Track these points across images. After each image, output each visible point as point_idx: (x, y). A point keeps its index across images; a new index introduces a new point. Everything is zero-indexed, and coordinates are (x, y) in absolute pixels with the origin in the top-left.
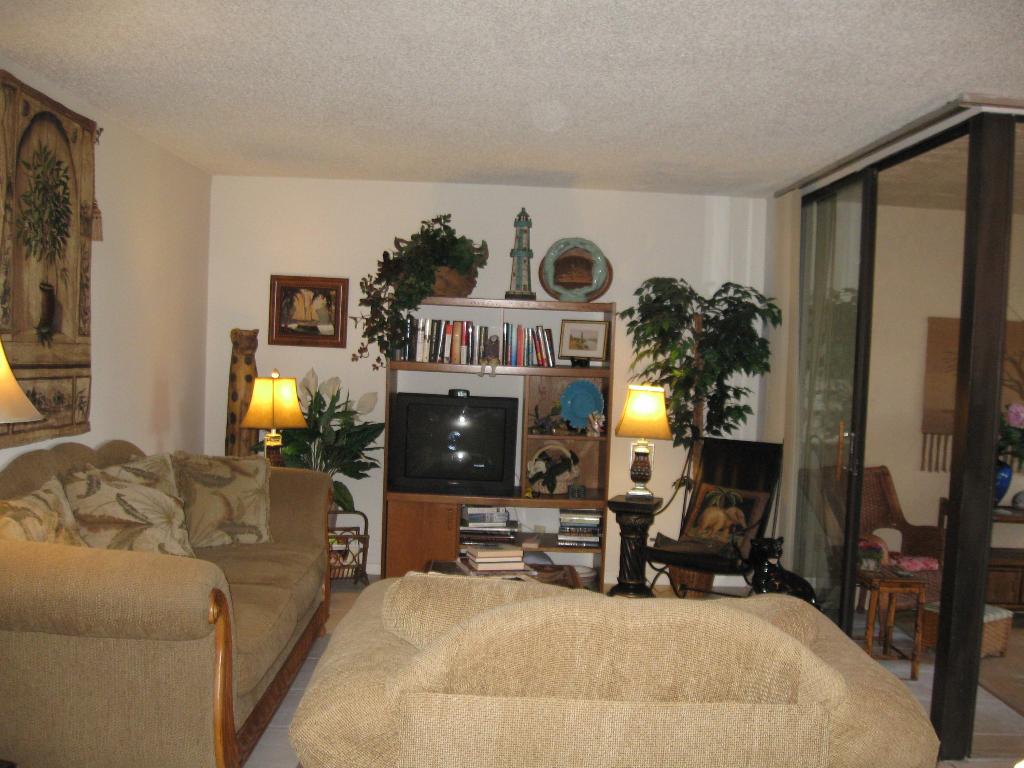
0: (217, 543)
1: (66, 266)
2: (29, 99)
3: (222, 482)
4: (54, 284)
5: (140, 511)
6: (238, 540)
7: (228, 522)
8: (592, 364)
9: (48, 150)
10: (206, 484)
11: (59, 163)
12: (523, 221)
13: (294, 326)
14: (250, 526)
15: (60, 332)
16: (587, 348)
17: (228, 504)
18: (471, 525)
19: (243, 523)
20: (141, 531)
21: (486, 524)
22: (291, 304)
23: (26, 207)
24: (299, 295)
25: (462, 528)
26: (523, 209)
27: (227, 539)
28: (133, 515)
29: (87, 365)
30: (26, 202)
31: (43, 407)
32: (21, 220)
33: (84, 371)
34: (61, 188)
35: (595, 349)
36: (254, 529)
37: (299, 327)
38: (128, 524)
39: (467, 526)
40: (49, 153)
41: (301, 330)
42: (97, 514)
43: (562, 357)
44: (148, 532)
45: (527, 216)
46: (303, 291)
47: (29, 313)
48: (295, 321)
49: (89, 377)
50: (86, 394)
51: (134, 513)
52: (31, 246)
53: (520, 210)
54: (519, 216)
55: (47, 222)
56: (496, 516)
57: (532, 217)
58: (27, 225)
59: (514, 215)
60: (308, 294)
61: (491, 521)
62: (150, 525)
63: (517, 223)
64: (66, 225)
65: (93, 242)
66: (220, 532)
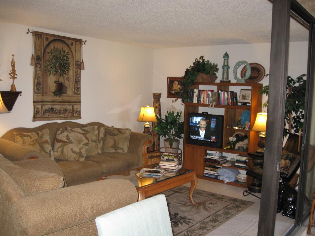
0: (111, 151)
1: (69, 77)
2: (47, 37)
3: (115, 135)
4: (63, 82)
5: (71, 139)
6: (117, 151)
7: (114, 146)
8: (247, 104)
9: (58, 48)
10: (110, 135)
11: (65, 51)
12: (226, 56)
13: (173, 92)
14: (120, 148)
15: (66, 93)
16: (246, 99)
17: (115, 141)
18: (208, 156)
19: (118, 147)
20: (68, 144)
21: (212, 157)
22: (172, 85)
23: (48, 63)
24: (174, 83)
25: (205, 157)
26: (226, 52)
27: (114, 151)
28: (68, 140)
29: (80, 102)
30: (48, 62)
31: (56, 112)
32: (47, 66)
33: (78, 104)
34: (65, 58)
35: (248, 99)
36: (121, 149)
37: (175, 92)
38: (66, 142)
39: (207, 156)
40: (58, 49)
41: (175, 93)
42: (59, 139)
43: (239, 102)
44: (71, 145)
45: (228, 54)
46: (175, 81)
47: (50, 89)
48: (173, 91)
49: (80, 105)
50: (79, 109)
51: (69, 140)
52: (51, 73)
53: (225, 53)
54: (225, 54)
55: (58, 66)
56: (217, 154)
57: (229, 55)
58: (49, 67)
59: (223, 54)
60: (177, 83)
61: (215, 156)
62: (71, 143)
63: (224, 57)
64: (68, 67)
65: (82, 71)
66: (112, 149)
